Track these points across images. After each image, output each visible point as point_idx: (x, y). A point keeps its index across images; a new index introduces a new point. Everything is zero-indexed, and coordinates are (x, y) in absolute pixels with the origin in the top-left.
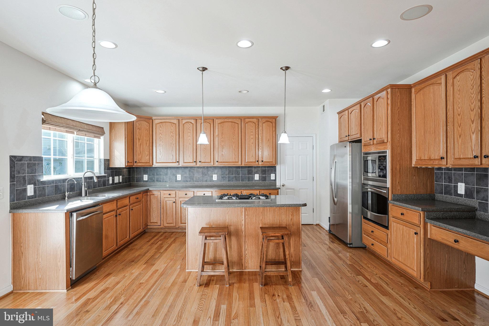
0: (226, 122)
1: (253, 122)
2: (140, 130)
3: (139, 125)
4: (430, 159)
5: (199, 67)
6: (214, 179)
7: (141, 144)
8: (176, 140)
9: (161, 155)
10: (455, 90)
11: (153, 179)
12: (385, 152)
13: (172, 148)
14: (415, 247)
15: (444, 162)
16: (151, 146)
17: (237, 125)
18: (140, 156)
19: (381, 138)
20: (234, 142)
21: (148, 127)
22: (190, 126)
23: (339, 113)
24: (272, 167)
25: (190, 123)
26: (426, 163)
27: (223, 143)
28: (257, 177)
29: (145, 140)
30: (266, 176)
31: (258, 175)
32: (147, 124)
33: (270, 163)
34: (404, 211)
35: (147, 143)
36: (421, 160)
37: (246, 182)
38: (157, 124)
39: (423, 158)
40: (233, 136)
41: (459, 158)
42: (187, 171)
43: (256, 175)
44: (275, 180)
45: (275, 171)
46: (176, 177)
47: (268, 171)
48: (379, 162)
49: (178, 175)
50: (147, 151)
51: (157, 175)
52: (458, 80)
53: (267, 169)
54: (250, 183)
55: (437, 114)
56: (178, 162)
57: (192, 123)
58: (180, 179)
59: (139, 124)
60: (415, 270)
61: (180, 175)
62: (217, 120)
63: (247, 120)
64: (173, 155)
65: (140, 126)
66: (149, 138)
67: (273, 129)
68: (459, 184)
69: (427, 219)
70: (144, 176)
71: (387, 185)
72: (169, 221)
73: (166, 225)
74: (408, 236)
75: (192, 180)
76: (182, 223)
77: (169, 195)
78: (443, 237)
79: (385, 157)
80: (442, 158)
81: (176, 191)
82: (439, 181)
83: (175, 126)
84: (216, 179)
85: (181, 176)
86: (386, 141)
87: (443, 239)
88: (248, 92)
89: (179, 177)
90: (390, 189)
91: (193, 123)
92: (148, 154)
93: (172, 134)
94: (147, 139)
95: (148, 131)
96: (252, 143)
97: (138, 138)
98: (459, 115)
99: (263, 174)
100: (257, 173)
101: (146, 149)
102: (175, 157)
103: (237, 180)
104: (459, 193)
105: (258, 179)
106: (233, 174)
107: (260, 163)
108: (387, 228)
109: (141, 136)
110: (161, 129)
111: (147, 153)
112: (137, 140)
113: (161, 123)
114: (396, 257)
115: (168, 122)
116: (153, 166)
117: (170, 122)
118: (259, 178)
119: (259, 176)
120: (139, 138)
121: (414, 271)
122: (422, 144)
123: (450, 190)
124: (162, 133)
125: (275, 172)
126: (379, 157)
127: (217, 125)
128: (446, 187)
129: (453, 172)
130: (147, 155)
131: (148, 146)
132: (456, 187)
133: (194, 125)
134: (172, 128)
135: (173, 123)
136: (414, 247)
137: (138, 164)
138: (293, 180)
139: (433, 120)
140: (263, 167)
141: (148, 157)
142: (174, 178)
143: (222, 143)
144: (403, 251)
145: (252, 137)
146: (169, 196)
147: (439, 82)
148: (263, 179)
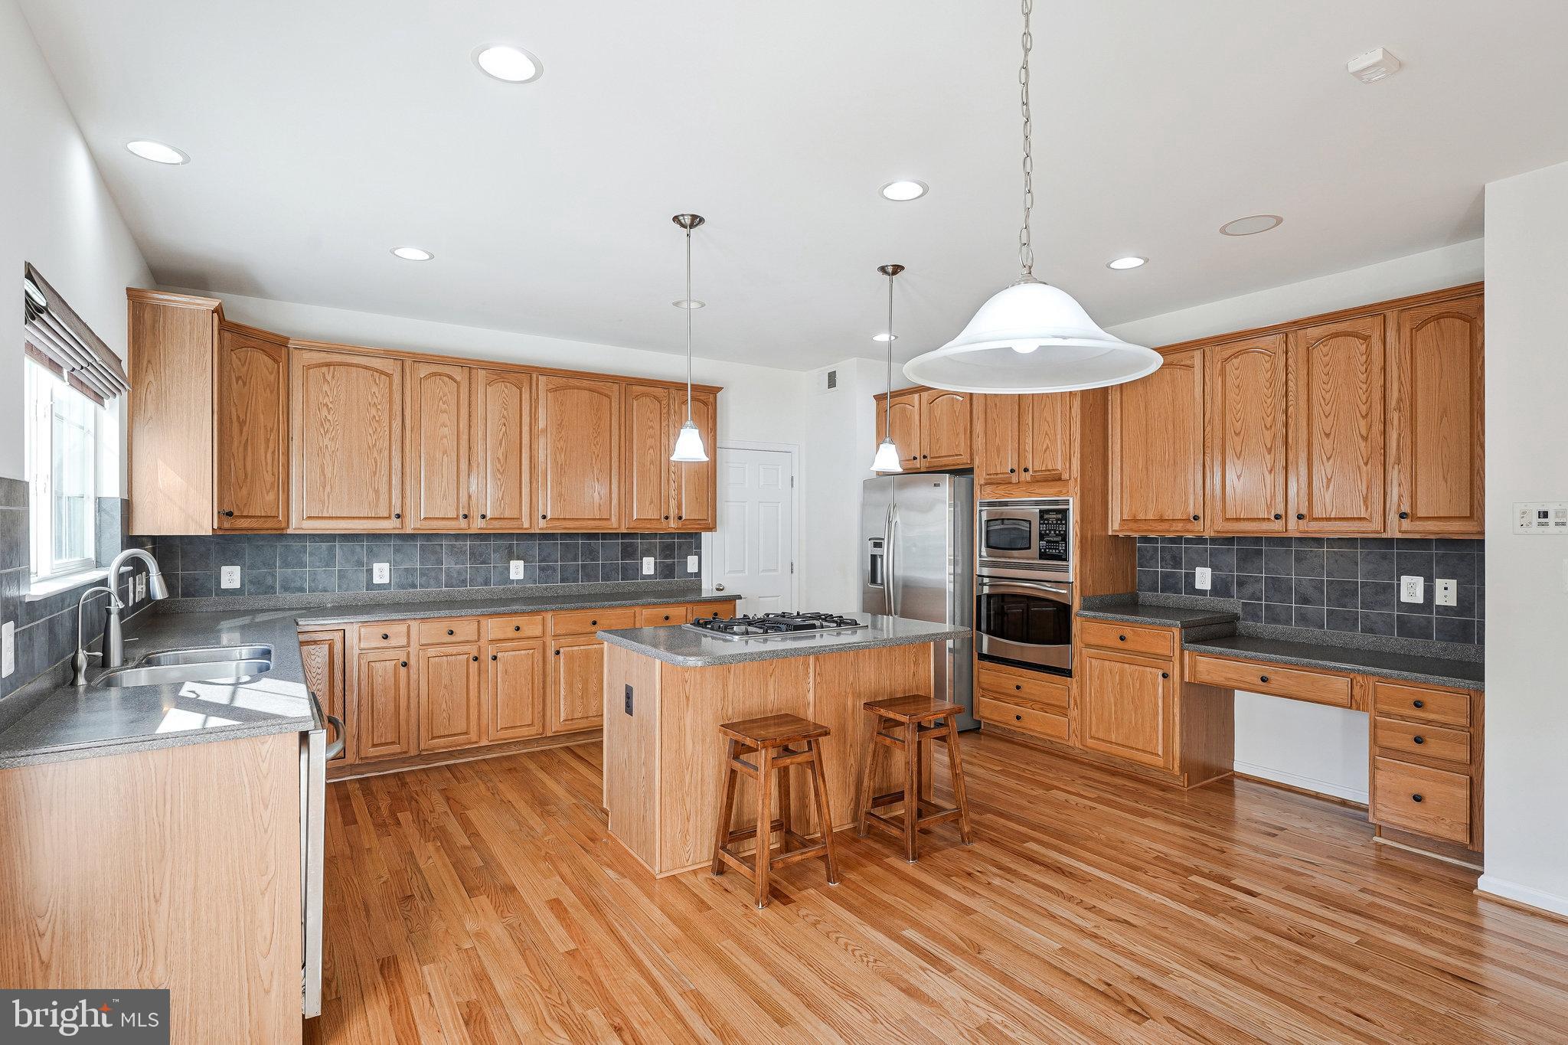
0: (574, 388)
1: (655, 397)
2: (244, 384)
3: (243, 365)
4: (1162, 520)
5: (683, 215)
6: (513, 576)
7: (247, 439)
8: (390, 436)
9: (328, 488)
10: (1229, 384)
11: (269, 581)
12: (1067, 502)
13: (376, 462)
14: (1160, 704)
15: (1198, 526)
16: (283, 453)
17: (606, 400)
18: (244, 491)
19: (1050, 468)
20: (598, 456)
21: (273, 376)
22: (446, 390)
23: (880, 398)
24: (690, 535)
25: (446, 379)
26: (1150, 528)
27: (563, 456)
28: (648, 566)
29: (262, 428)
30: (674, 562)
31: (652, 559)
32: (270, 362)
33: (700, 524)
34: (1127, 632)
35: (269, 440)
36: (1135, 520)
37: (618, 583)
38: (309, 367)
39: (1141, 516)
40: (595, 435)
41: (1236, 519)
42: (416, 549)
43: (645, 559)
44: (698, 574)
45: (699, 547)
46: (370, 572)
47: (680, 548)
48: (1040, 524)
49: (376, 567)
50: (269, 468)
51: (286, 564)
52: (1236, 365)
53: (676, 540)
54: (628, 585)
55: (1180, 427)
56: (398, 516)
57: (455, 381)
58: (386, 580)
59: (243, 359)
60: (1160, 753)
61: (386, 566)
62: (545, 377)
63: (637, 389)
64: (377, 492)
65: (246, 368)
66: (276, 420)
67: (708, 424)
68: (1199, 570)
69: (1186, 643)
70: (225, 569)
71: (1068, 577)
72: (381, 736)
73: (373, 752)
74: (1138, 685)
75: (432, 582)
76: (433, 738)
77: (383, 638)
78: (1229, 676)
79: (1065, 512)
80: (1196, 518)
81: (409, 622)
82: (1147, 565)
83: (388, 382)
84: (521, 577)
85: (390, 570)
86: (1065, 476)
87: (1228, 679)
88: (703, 305)
89: (381, 573)
90: (1077, 584)
91: (458, 379)
92: (273, 484)
93: (373, 411)
94: (269, 425)
95: (272, 392)
96: (652, 463)
97: (238, 417)
98: (1237, 434)
99: (666, 557)
100: (647, 553)
101: (267, 464)
102: (384, 497)
103: (589, 576)
104: (1197, 587)
105: (652, 572)
106: (575, 559)
107: (673, 524)
108: (1067, 673)
109: (249, 412)
110: (326, 388)
111: (268, 478)
112: (235, 425)
113: (328, 365)
114: (1101, 735)
115: (357, 366)
116: (289, 531)
117: (366, 368)
118: (655, 569)
119: (655, 563)
120: (242, 417)
121: (1157, 755)
122: (1138, 486)
123: (1177, 583)
124: (330, 405)
125: (697, 550)
126: (1041, 511)
127: (542, 395)
128: (1165, 576)
129: (1183, 546)
130: (268, 487)
131: (273, 452)
132: (1191, 577)
133: (461, 388)
134: (375, 389)
135: (377, 370)
136: (1156, 704)
137: (238, 521)
138: (743, 571)
139: (1171, 441)
140: (666, 537)
141: (271, 497)
142: (363, 577)
143: (558, 455)
144: (1122, 719)
145: (650, 442)
146: (384, 643)
147: (1188, 362)
148: (666, 570)
